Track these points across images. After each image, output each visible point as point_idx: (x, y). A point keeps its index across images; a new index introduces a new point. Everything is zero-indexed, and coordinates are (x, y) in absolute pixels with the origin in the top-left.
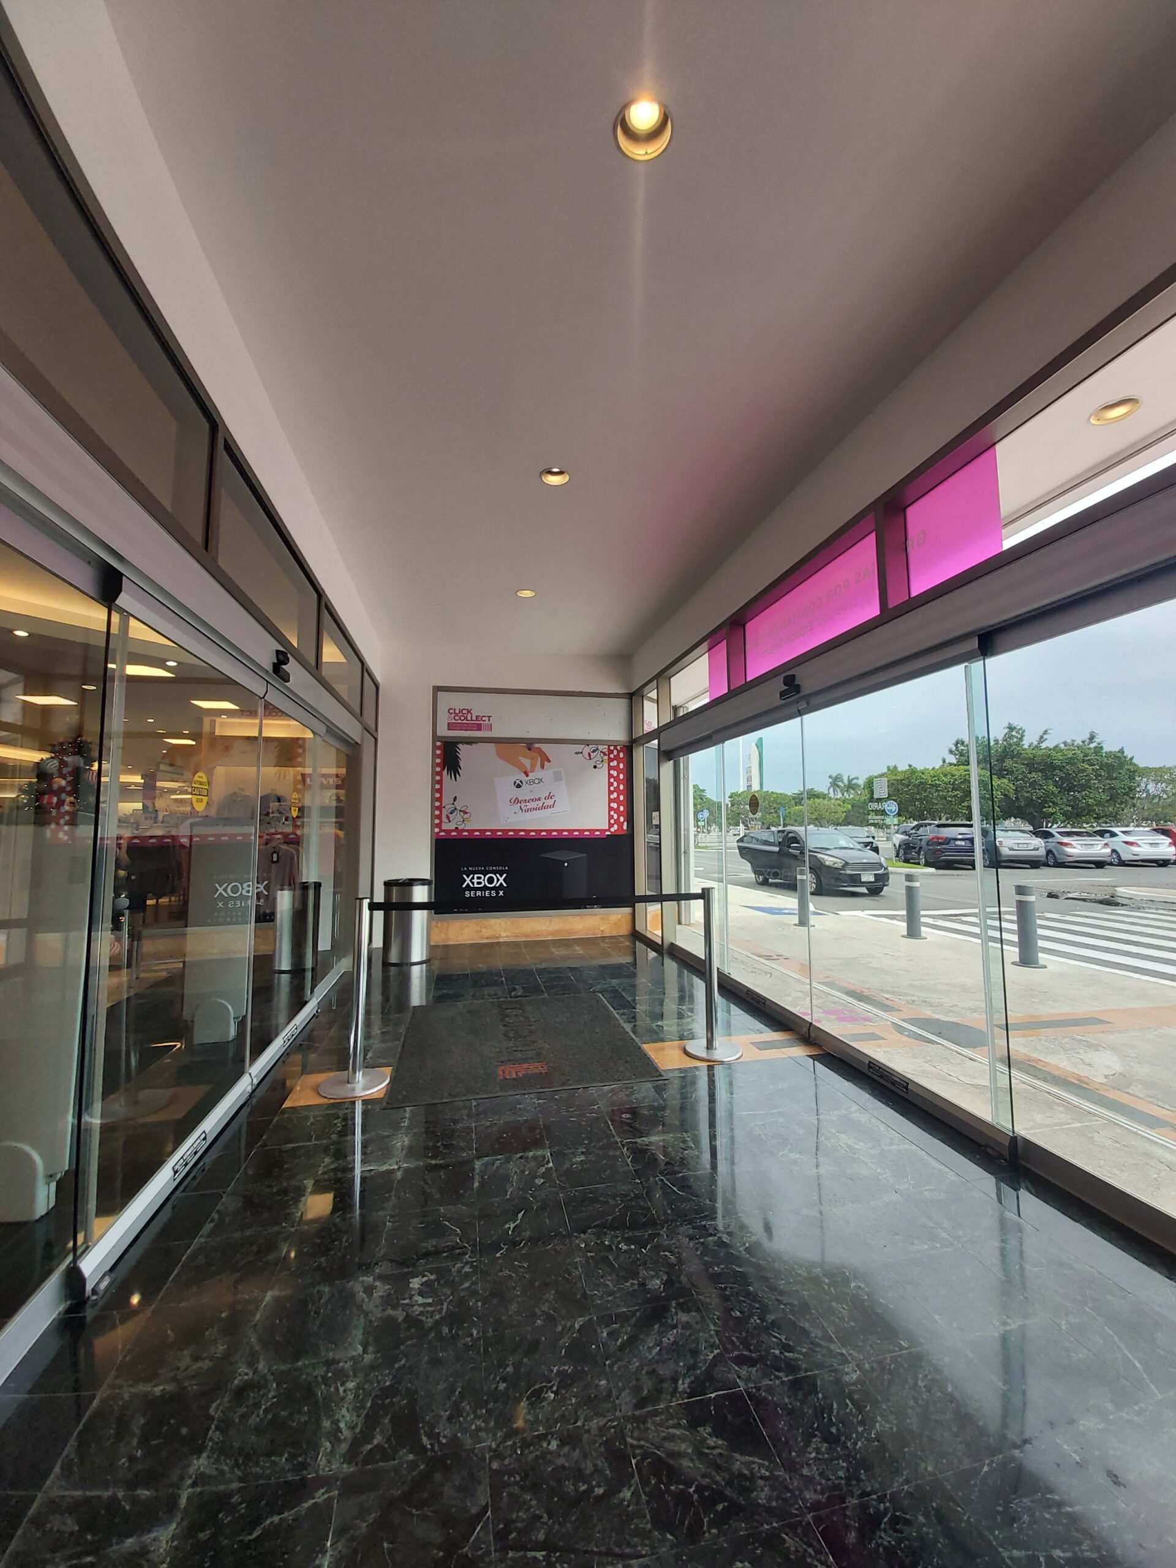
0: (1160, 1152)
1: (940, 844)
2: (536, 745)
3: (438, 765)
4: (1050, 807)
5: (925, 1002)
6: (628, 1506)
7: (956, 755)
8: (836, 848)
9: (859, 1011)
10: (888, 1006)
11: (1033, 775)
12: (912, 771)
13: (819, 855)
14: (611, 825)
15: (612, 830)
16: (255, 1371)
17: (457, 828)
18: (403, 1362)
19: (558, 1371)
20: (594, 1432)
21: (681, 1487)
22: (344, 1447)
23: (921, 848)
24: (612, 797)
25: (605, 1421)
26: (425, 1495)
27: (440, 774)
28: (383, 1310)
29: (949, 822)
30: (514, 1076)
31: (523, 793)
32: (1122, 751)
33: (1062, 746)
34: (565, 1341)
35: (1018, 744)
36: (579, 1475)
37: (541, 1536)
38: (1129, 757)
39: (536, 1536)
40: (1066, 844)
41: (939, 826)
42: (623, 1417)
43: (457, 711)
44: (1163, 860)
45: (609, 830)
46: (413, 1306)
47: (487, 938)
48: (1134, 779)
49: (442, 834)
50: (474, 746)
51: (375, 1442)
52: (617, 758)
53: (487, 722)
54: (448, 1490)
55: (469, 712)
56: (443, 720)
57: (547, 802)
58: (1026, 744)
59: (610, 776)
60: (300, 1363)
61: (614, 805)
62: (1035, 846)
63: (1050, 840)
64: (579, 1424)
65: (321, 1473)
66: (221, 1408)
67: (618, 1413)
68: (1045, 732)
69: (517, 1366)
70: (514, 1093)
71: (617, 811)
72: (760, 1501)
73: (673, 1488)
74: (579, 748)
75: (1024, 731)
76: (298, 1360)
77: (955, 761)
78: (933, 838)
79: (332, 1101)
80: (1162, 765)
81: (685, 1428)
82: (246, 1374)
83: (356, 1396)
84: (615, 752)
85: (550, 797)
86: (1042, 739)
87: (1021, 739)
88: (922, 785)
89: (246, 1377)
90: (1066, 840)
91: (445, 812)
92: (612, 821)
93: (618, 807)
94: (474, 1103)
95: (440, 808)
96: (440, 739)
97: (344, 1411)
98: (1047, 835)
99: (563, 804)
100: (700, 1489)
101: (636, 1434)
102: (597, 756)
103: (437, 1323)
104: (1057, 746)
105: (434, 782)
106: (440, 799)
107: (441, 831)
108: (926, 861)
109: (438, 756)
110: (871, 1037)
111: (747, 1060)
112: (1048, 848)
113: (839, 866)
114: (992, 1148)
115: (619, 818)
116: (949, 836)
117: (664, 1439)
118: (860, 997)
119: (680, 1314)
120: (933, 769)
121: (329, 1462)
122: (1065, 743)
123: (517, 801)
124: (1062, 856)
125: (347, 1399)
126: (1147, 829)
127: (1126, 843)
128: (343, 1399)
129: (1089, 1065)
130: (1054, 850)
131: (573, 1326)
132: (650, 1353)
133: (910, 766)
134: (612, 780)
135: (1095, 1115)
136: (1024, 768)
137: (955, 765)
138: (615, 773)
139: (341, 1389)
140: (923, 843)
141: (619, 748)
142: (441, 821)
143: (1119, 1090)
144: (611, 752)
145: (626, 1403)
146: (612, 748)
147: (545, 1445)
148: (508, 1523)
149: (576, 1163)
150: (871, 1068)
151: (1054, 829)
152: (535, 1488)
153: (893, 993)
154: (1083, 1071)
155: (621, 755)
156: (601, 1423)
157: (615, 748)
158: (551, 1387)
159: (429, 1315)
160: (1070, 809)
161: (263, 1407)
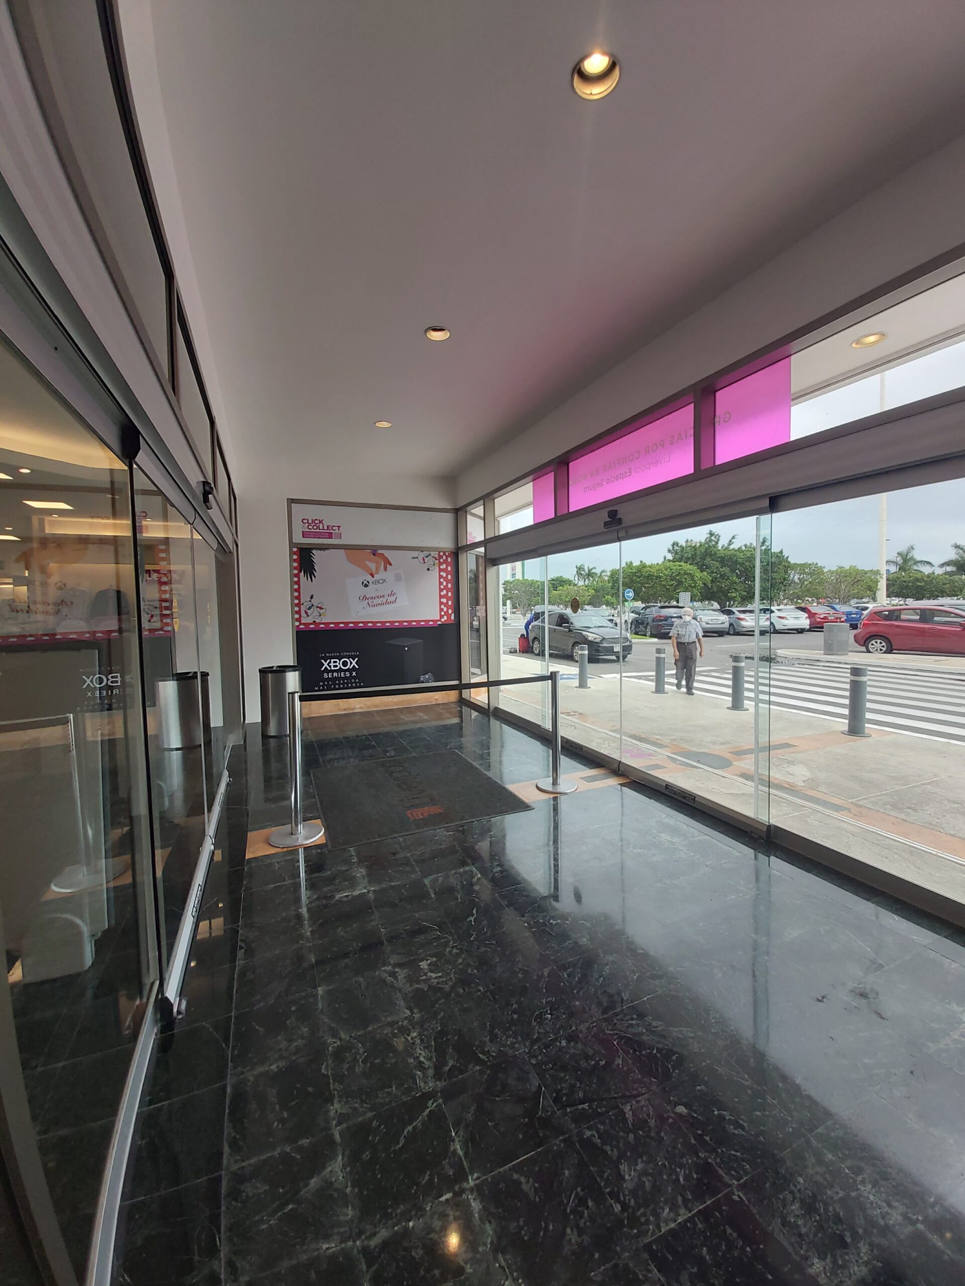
0: (845, 826)
1: (661, 621)
2: (380, 552)
3: (295, 568)
4: (732, 592)
5: (682, 739)
6: (623, 1067)
7: (672, 553)
8: (595, 627)
9: (644, 749)
10: (661, 744)
11: (724, 569)
12: (643, 566)
13: (584, 633)
14: (442, 617)
15: (443, 620)
16: (340, 1039)
17: (314, 622)
18: (442, 1014)
19: (546, 1002)
20: (585, 1031)
21: (648, 1051)
22: (431, 1072)
23: (647, 624)
24: (442, 594)
25: (588, 1024)
26: (499, 1088)
27: (297, 576)
28: (411, 986)
29: (667, 604)
30: (422, 817)
31: (370, 591)
32: (781, 552)
33: (744, 548)
34: (542, 984)
35: (715, 546)
36: (587, 1057)
37: (581, 1095)
38: (786, 556)
39: (578, 1095)
40: (742, 619)
41: (662, 607)
42: (598, 1020)
43: (310, 522)
44: (801, 629)
45: (440, 620)
46: (430, 980)
47: (345, 710)
48: (787, 572)
49: (302, 626)
50: (327, 551)
51: (450, 1065)
52: (445, 561)
53: (337, 531)
54: (511, 1081)
55: (321, 522)
56: (298, 528)
57: (390, 598)
58: (720, 546)
59: (441, 577)
60: (370, 1028)
61: (444, 600)
62: (721, 621)
63: (732, 616)
64: (573, 1028)
65: (423, 1090)
66: (330, 1068)
67: (594, 1019)
68: (733, 538)
69: (519, 1003)
70: (428, 829)
71: (446, 605)
72: (695, 1051)
73: (644, 1052)
74: (415, 554)
75: (719, 537)
76: (367, 1026)
77: (671, 558)
78: (657, 617)
79: (285, 849)
80: (805, 562)
81: (636, 1019)
82: (335, 1043)
83: (422, 1040)
84: (444, 557)
85: (392, 594)
86: (730, 543)
87: (717, 543)
88: (650, 577)
89: (336, 1045)
90: (742, 616)
91: (303, 608)
92: (443, 613)
93: (447, 602)
94: (401, 840)
95: (298, 605)
96: (296, 545)
97: (418, 1051)
98: (729, 613)
99: (403, 601)
100: (659, 1050)
101: (610, 1027)
102: (430, 560)
103: (453, 987)
104: (740, 548)
105: (293, 583)
106: (298, 598)
107: (301, 624)
108: (651, 633)
109: (295, 560)
110: (657, 767)
111: (582, 790)
112: (731, 622)
113: (598, 640)
114: (755, 834)
115: (447, 611)
116: (668, 615)
117: (628, 1027)
118: (641, 739)
119: (607, 956)
120: (658, 564)
121: (425, 1082)
122: (746, 546)
123: (365, 598)
124: (738, 628)
125: (417, 1043)
126: (793, 607)
127: (780, 617)
128: (413, 1044)
129: (792, 775)
130: (734, 624)
131: (543, 974)
132: (598, 981)
133: (641, 562)
134: (442, 580)
135: (804, 807)
136: (718, 564)
137: (671, 561)
138: (444, 574)
139: (409, 1038)
140: (650, 620)
141: (447, 554)
142: (300, 616)
143: (814, 790)
144: (441, 557)
145: (596, 1012)
146: (441, 554)
147: (558, 1044)
148: (558, 1092)
149: (497, 872)
150: (668, 788)
151: (734, 609)
152: (564, 1068)
153: (660, 734)
154: (790, 779)
155: (449, 560)
156: (587, 1026)
157: (444, 554)
158: (547, 1011)
159: (444, 983)
160: (745, 593)
161: (360, 1060)
